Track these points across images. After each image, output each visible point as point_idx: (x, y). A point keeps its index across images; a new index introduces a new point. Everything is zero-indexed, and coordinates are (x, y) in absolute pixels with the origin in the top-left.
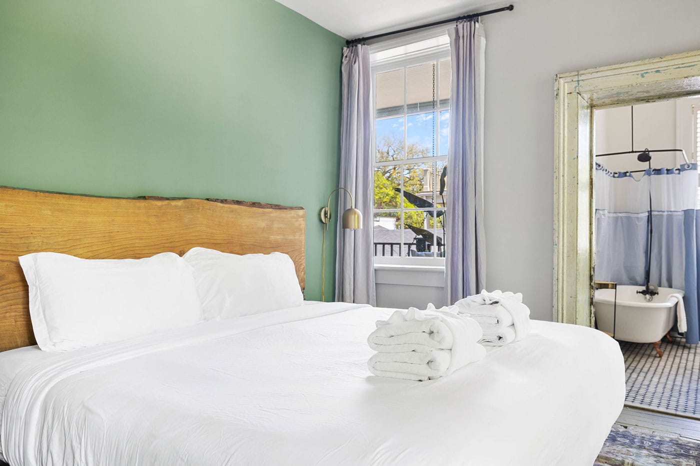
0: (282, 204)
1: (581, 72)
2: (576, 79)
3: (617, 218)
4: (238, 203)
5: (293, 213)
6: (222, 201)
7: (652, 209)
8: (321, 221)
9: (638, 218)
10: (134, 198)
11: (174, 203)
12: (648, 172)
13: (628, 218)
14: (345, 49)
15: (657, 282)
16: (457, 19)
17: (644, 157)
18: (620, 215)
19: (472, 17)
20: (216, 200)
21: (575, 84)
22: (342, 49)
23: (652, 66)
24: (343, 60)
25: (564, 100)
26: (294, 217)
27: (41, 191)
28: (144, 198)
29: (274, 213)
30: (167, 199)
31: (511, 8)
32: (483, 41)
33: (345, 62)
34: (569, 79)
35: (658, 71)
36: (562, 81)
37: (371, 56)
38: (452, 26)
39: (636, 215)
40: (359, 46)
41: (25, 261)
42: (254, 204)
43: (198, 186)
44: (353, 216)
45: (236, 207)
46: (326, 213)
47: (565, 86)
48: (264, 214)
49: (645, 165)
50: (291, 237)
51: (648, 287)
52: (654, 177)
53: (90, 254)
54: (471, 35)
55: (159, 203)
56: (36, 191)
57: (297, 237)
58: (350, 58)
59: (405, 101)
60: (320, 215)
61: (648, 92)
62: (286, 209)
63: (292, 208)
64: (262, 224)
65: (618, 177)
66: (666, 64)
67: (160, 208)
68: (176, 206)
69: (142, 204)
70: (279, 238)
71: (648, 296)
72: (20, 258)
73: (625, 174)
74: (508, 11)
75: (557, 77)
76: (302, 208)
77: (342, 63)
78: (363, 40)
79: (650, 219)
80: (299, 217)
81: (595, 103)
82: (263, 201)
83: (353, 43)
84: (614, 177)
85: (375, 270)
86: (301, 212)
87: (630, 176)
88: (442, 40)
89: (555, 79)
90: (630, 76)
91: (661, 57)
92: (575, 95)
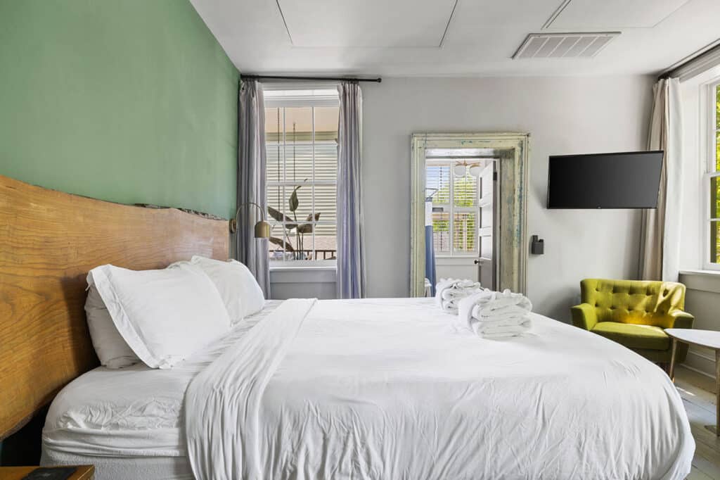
1: (428, 135)
2: (424, 138)
8: (232, 232)
11: (162, 212)
14: (241, 81)
20: (185, 210)
21: (424, 142)
22: (239, 82)
23: (467, 138)
24: (241, 91)
25: (417, 152)
26: (223, 227)
29: (215, 224)
31: (379, 80)
33: (243, 93)
34: (420, 138)
35: (471, 142)
36: (416, 139)
37: (264, 92)
38: (340, 84)
40: (256, 82)
44: (265, 228)
46: (234, 224)
47: (417, 143)
55: (154, 211)
58: (247, 91)
66: (475, 138)
69: (143, 211)
70: (217, 246)
74: (378, 82)
75: (413, 135)
77: (239, 93)
80: (226, 227)
83: (249, 77)
86: (227, 223)
89: (411, 136)
90: (454, 142)
91: (473, 133)
92: (423, 149)
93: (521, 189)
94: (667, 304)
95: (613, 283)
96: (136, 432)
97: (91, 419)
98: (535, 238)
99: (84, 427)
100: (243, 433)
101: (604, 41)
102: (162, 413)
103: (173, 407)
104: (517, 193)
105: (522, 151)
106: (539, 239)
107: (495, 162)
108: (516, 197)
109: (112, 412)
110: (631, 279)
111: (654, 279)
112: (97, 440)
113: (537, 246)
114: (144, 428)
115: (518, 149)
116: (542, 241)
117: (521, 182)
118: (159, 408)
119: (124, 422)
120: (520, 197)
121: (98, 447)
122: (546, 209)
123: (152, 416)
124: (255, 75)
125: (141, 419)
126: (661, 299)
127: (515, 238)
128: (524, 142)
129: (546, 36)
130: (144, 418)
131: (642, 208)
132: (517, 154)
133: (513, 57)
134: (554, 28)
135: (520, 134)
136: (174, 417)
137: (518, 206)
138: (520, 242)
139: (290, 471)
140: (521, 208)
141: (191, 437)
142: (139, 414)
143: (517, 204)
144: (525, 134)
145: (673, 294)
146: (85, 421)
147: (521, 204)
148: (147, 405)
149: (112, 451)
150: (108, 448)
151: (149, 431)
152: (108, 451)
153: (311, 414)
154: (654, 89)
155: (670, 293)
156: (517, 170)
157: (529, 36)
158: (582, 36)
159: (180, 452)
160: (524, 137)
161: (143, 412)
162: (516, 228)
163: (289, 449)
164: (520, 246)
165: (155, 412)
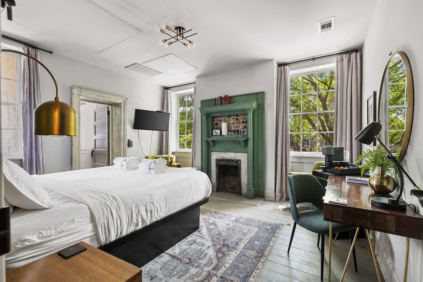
1: (81, 89)
16: (24, 44)
34: (78, 90)
35: (103, 97)
36: (75, 89)
47: (76, 92)
74: (50, 53)
89: (72, 88)
90: (96, 96)
91: (105, 93)
92: (79, 96)
93: (124, 120)
94: (172, 162)
95: (156, 157)
96: (71, 232)
97: (42, 235)
98: (129, 140)
99: (38, 241)
100: (120, 215)
101: (157, 74)
102: (83, 220)
103: (86, 216)
104: (123, 122)
105: (124, 105)
107: (108, 107)
108: (122, 124)
109: (54, 228)
110: (159, 155)
111: (166, 154)
112: (49, 244)
113: (130, 144)
114: (75, 229)
115: (123, 104)
116: (131, 142)
117: (124, 118)
118: (80, 218)
119: (66, 229)
120: (124, 123)
121: (51, 247)
122: (133, 129)
123: (78, 222)
125: (73, 225)
126: (170, 160)
127: (122, 140)
128: (125, 101)
129: (146, 68)
130: (74, 224)
131: (161, 131)
132: (122, 106)
133: (126, 67)
134: (145, 65)
135: (123, 98)
136: (88, 219)
137: (123, 127)
138: (124, 142)
139: (136, 223)
140: (124, 128)
141: (99, 224)
142: (72, 223)
143: (122, 126)
145: (173, 158)
146: (38, 238)
147: (124, 127)
148: (74, 218)
149: (60, 245)
150: (57, 245)
151: (78, 229)
152: (57, 246)
153: (141, 201)
154: (164, 92)
155: (172, 158)
156: (122, 113)
157: (136, 64)
158: (152, 70)
159: (94, 233)
160: (125, 99)
161: (73, 222)
162: (122, 136)
163: (135, 215)
164: (124, 143)
165: (79, 220)
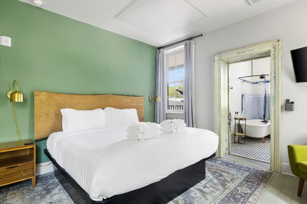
0: (136, 95)
1: (221, 54)
2: (219, 56)
3: (254, 97)
4: (122, 95)
5: (140, 98)
6: (117, 95)
7: (266, 94)
8: (150, 99)
9: (261, 97)
10: (92, 95)
11: (103, 96)
12: (264, 82)
13: (258, 97)
14: (157, 50)
15: (268, 118)
16: (186, 40)
17: (262, 77)
18: (255, 96)
19: (190, 39)
20: (116, 95)
21: (219, 57)
23: (241, 51)
25: (216, 62)
26: (140, 99)
27: (67, 94)
28: (94, 95)
29: (133, 98)
30: (101, 95)
31: (202, 35)
32: (194, 46)
33: (157, 54)
35: (243, 52)
36: (216, 56)
37: (165, 52)
38: (184, 42)
39: (260, 96)
40: (161, 49)
41: (62, 110)
42: (127, 95)
43: (111, 91)
45: (121, 96)
46: (151, 97)
47: (217, 58)
48: (130, 98)
49: (263, 80)
50: (139, 104)
51: (264, 120)
52: (267, 84)
53: (80, 109)
54: (190, 44)
55: (99, 96)
56: (66, 94)
57: (141, 104)
59: (176, 65)
60: (149, 98)
61: (243, 58)
62: (137, 96)
63: (139, 96)
64: (129, 101)
65: (254, 84)
66: (245, 50)
67: (99, 97)
68: (104, 97)
69: (94, 96)
70: (135, 105)
71: (264, 123)
72: (61, 110)
73: (257, 83)
74: (201, 36)
75: (214, 55)
76: (143, 96)
77: (156, 54)
78: (162, 47)
79: (265, 97)
80: (142, 99)
81: (230, 62)
82: (130, 94)
83: (159, 48)
84: (253, 84)
85: (166, 114)
86: (142, 97)
87: (258, 83)
88: (182, 46)
90: (234, 54)
92: (219, 61)
93: (275, 72)
98: (287, 100)
104: (273, 75)
105: (275, 51)
106: (290, 101)
108: (272, 78)
113: (289, 106)
115: (273, 50)
116: (292, 103)
117: (275, 69)
120: (275, 77)
124: (162, 46)
127: (272, 101)
128: (276, 45)
132: (272, 53)
135: (273, 41)
138: (275, 104)
140: (275, 83)
143: (272, 81)
144: (277, 40)
147: (275, 81)
156: (272, 62)
160: (276, 43)
162: (272, 95)
